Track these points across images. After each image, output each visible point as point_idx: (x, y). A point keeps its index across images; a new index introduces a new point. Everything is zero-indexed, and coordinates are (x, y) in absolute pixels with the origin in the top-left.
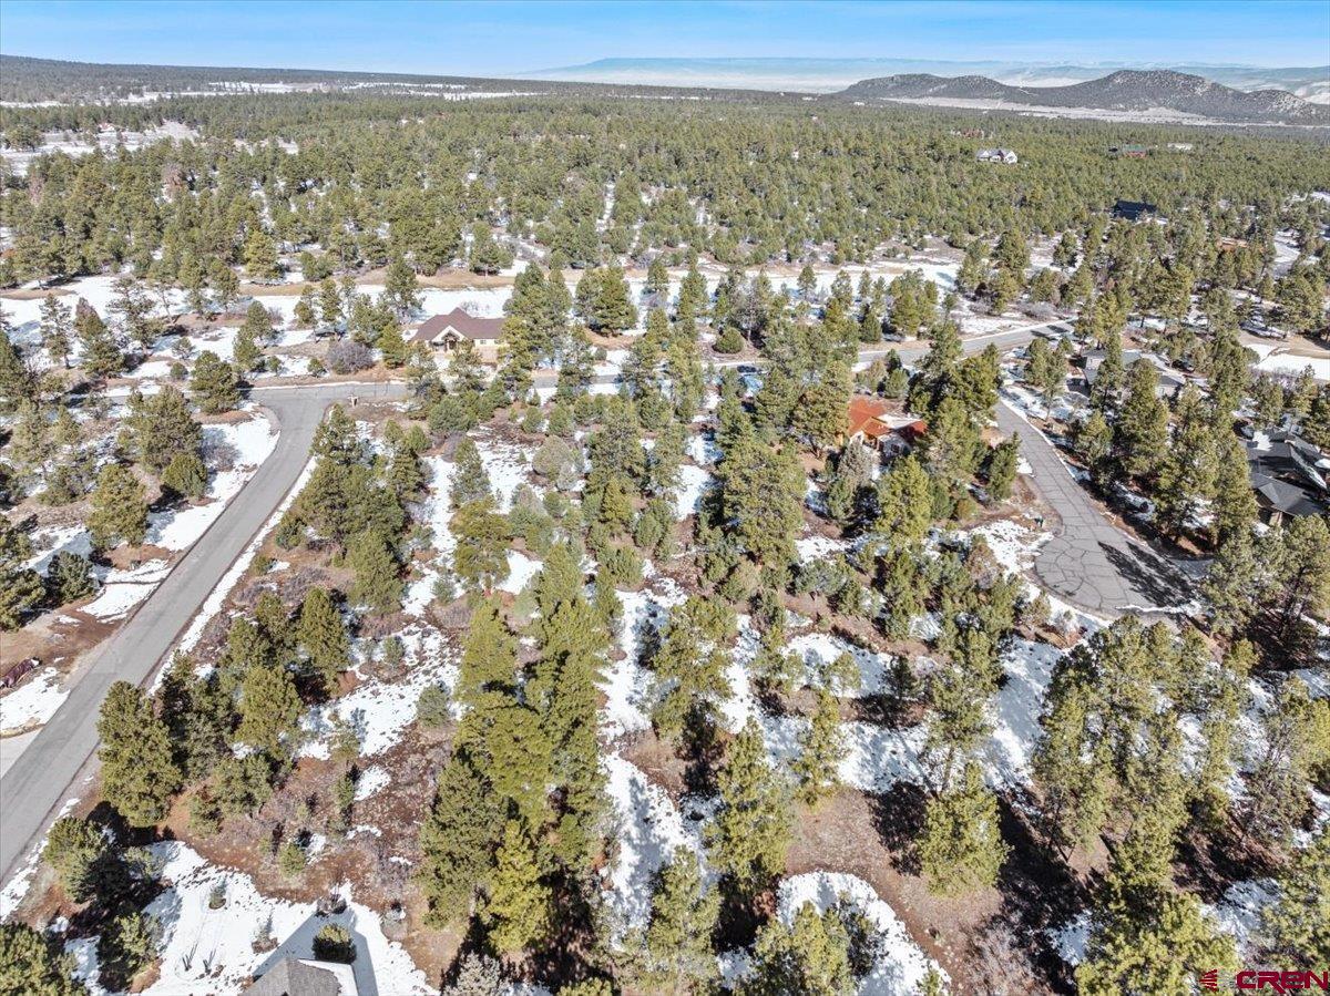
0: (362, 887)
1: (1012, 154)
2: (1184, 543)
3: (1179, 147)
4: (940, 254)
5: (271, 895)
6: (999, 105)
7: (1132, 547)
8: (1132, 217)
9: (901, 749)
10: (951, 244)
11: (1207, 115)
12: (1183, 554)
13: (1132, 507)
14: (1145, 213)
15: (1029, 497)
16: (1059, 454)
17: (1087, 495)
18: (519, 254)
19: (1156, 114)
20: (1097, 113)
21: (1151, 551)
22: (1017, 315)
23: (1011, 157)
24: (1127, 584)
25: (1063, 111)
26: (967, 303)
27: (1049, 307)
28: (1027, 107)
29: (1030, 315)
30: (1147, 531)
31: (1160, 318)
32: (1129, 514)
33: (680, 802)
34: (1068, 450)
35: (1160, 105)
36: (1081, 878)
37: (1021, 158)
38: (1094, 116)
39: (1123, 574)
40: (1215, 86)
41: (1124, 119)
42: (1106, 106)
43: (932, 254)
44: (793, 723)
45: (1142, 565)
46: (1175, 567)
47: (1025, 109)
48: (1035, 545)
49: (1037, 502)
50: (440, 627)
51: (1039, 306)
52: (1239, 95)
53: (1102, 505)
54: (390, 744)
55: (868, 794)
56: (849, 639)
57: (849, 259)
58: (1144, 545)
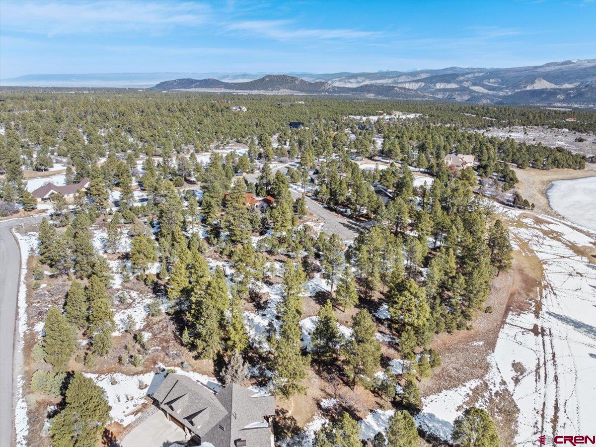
0: (166, 363)
1: (244, 108)
2: (361, 218)
3: (300, 103)
4: (235, 146)
5: (133, 375)
6: (223, 90)
7: (349, 222)
8: (297, 127)
9: (313, 284)
10: (238, 142)
11: (302, 91)
12: (363, 221)
13: (342, 212)
14: (301, 126)
15: (311, 214)
16: (314, 201)
17: (329, 211)
18: (54, 161)
19: (283, 92)
20: (262, 92)
21: (353, 222)
22: (276, 162)
23: (244, 109)
24: (352, 231)
25: (249, 92)
26: (257, 161)
27: (287, 158)
28: (234, 91)
29: (281, 162)
30: (350, 217)
31: (324, 158)
32: (343, 214)
33: (257, 313)
34: (316, 200)
35: (284, 88)
36: (376, 300)
37: (248, 109)
38: (261, 93)
39: (349, 229)
40: (302, 81)
41: (273, 94)
42: (265, 89)
43: (232, 146)
44: (276, 286)
45: (354, 226)
46: (363, 225)
47: (235, 92)
48: (320, 226)
49: (314, 215)
50: (132, 289)
51: (282, 159)
52: (310, 84)
53: (334, 213)
54: (142, 325)
55: (311, 297)
56: (281, 261)
57: (202, 150)
58: (351, 221)
